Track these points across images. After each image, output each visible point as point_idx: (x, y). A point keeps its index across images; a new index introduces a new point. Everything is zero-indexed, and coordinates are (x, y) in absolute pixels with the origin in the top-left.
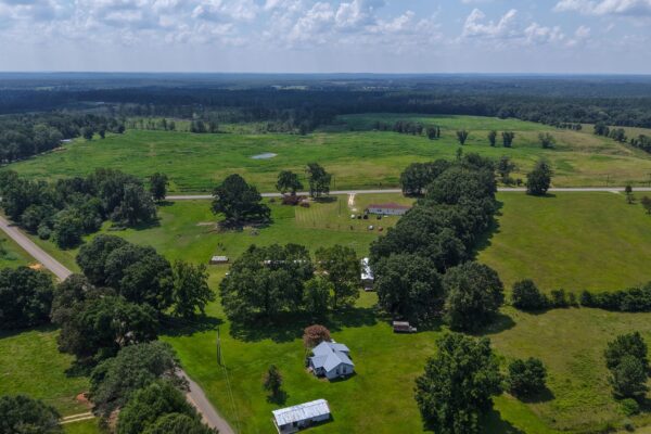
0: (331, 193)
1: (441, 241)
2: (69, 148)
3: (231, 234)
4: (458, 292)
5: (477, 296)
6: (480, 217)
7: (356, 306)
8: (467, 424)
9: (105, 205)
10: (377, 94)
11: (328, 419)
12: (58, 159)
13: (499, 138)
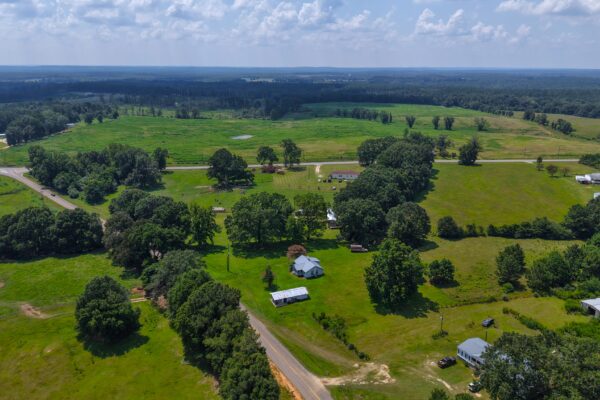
0: (302, 164)
1: (387, 192)
2: (74, 130)
3: (224, 194)
4: (397, 222)
5: (410, 225)
6: (418, 178)
7: (324, 238)
8: (398, 294)
9: (119, 173)
10: (337, 85)
11: (306, 298)
12: (67, 139)
13: (442, 122)
